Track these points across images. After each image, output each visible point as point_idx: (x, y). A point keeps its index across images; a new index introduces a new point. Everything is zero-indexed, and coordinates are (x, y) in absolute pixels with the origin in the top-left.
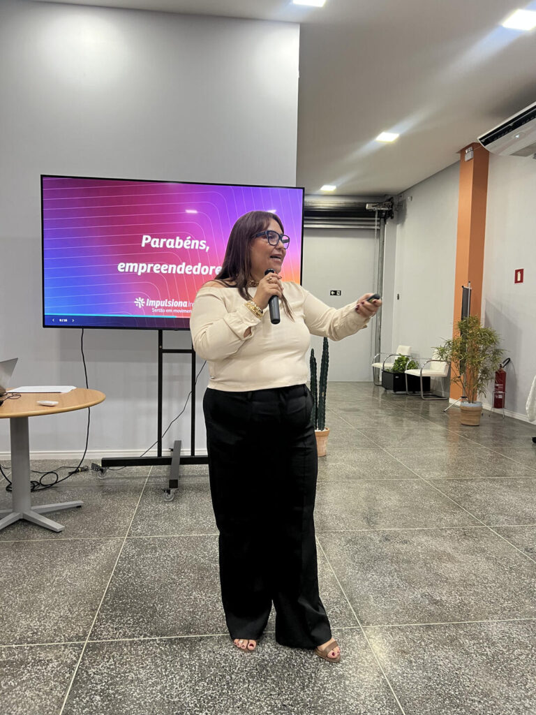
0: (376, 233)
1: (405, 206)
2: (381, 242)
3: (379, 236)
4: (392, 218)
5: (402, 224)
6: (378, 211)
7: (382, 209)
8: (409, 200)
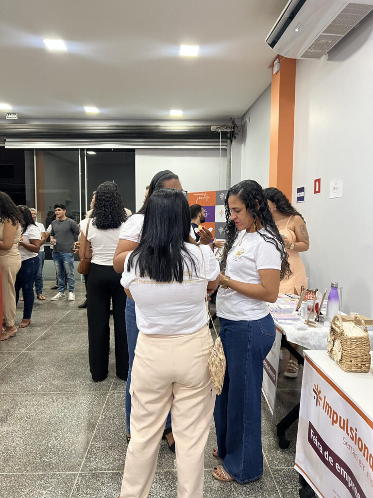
0: (220, 152)
4: (236, 138)
5: (245, 143)
6: (222, 132)
7: (225, 130)
8: (248, 121)
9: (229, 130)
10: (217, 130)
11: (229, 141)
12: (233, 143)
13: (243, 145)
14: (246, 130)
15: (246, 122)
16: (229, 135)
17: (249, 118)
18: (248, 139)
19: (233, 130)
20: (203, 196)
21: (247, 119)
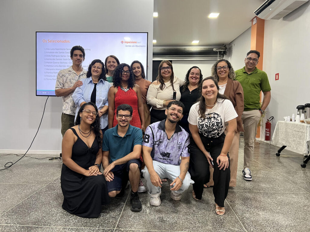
4: (226, 54)
5: (231, 57)
6: (219, 51)
8: (233, 46)
10: (216, 50)
12: (224, 57)
14: (232, 50)
15: (232, 46)
16: (222, 53)
19: (225, 50)
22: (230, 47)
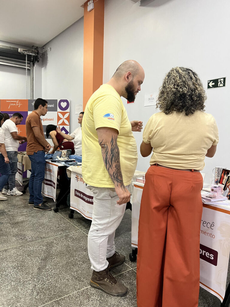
0: (27, 71)
1: (47, 55)
2: (32, 78)
3: (29, 74)
4: (38, 61)
5: (46, 67)
6: (27, 54)
7: (30, 54)
9: (34, 55)
10: (23, 52)
11: (31, 63)
12: (35, 66)
13: (43, 69)
14: (47, 57)
15: (46, 51)
16: (32, 58)
17: (51, 48)
18: (48, 64)
19: (36, 55)
20: (15, 103)
21: (48, 48)
22: (43, 52)
